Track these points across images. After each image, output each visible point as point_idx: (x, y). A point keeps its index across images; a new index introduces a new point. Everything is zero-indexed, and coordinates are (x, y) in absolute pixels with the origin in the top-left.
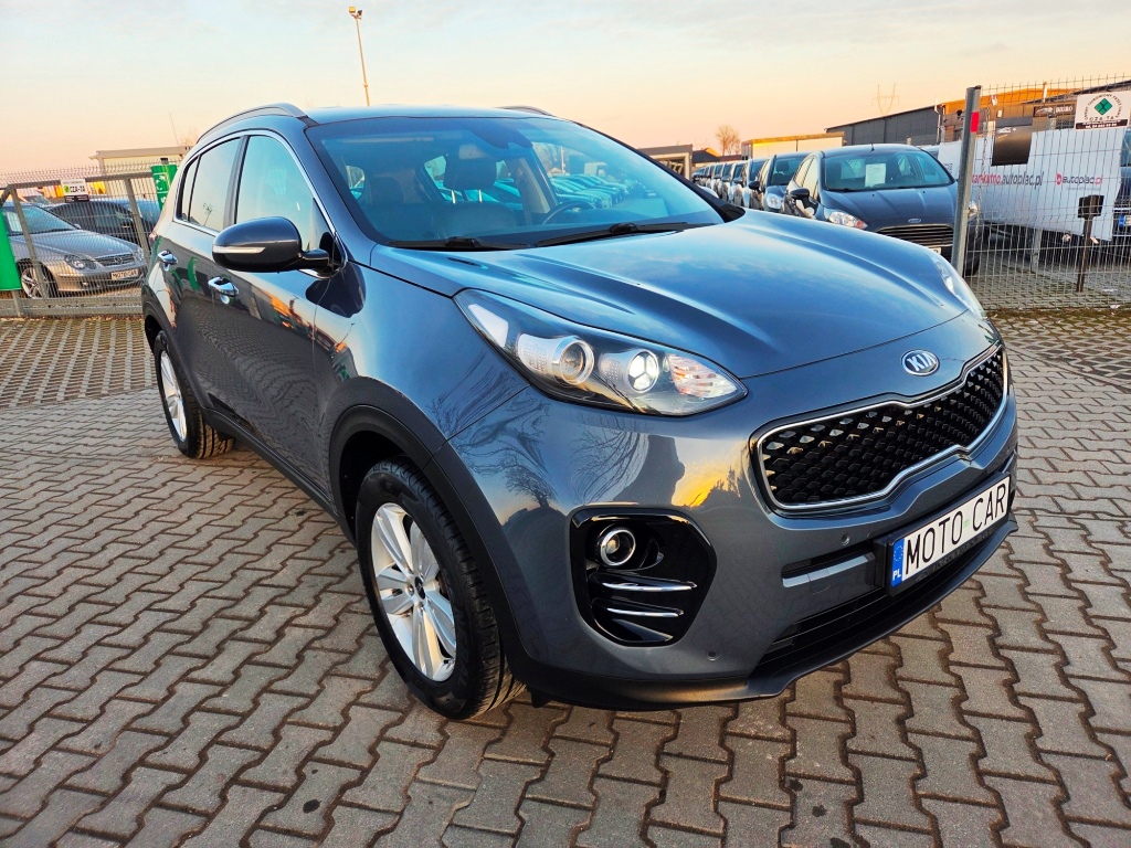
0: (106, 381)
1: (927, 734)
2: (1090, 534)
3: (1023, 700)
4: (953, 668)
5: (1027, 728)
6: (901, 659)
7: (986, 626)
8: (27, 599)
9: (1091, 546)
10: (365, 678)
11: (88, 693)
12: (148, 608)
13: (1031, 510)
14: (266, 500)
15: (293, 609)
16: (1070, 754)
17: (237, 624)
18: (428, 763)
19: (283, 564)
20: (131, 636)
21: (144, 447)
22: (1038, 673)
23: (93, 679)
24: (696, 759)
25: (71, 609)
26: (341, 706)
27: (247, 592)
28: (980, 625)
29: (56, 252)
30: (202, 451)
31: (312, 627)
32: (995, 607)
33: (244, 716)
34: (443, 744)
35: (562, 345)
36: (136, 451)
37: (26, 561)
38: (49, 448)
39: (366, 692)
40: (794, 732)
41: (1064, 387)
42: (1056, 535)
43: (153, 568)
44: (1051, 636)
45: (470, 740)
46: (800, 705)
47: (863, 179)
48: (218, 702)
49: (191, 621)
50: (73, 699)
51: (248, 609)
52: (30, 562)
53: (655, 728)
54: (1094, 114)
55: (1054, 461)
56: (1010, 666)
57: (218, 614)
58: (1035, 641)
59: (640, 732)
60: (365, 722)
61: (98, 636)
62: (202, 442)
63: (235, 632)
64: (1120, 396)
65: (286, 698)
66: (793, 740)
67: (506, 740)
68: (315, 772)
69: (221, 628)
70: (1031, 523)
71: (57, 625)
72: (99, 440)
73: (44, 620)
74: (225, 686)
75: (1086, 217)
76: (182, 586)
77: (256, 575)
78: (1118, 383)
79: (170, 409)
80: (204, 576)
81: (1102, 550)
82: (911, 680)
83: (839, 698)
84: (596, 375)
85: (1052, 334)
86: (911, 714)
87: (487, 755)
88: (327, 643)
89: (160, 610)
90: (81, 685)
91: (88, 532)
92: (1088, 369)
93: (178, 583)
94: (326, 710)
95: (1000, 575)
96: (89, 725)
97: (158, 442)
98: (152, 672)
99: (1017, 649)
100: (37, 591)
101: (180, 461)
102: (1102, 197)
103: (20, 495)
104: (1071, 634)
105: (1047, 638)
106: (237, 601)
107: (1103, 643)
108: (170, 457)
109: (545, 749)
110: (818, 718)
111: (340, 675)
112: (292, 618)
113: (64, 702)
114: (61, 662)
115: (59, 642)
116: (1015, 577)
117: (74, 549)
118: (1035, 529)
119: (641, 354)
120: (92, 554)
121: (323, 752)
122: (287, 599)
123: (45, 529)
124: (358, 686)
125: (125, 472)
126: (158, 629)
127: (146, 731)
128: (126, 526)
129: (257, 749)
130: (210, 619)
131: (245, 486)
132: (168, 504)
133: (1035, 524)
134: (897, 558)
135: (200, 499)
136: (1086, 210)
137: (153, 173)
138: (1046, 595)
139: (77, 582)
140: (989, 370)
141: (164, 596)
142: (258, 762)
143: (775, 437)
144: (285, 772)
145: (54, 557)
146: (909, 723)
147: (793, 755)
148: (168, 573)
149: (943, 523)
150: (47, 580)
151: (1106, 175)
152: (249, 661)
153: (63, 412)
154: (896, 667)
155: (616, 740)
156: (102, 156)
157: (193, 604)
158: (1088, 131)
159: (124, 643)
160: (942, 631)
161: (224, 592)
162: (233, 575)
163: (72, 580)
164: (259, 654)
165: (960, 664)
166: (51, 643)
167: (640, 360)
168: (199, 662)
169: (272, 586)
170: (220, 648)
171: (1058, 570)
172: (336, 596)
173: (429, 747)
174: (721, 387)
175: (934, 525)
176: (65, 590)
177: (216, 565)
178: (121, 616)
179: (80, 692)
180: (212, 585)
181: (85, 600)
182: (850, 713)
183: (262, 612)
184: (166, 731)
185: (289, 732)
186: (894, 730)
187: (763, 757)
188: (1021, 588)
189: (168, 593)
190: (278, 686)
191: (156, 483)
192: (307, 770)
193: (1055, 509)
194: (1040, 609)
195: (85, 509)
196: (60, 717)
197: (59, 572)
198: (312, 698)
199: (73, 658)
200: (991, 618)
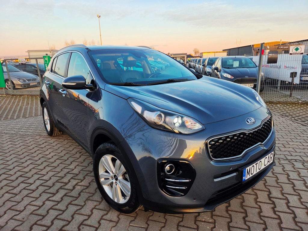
0: (28, 114)
1: (251, 222)
2: (295, 166)
3: (277, 213)
4: (258, 203)
5: (278, 221)
6: (244, 200)
7: (267, 191)
8: (5, 175)
9: (295, 169)
10: (97, 201)
11: (21, 203)
12: (38, 179)
13: (279, 158)
14: (71, 149)
15: (77, 180)
16: (290, 229)
17: (62, 184)
18: (114, 226)
19: (75, 167)
20: (33, 187)
21: (38, 133)
22: (281, 205)
23: (23, 199)
24: (188, 227)
25: (17, 178)
26: (91, 209)
27: (65, 175)
28: (265, 191)
29: (15, 77)
30: (54, 134)
31: (83, 186)
32: (269, 186)
33: (64, 211)
34: (118, 221)
35: (156, 114)
36: (35, 134)
37: (5, 164)
38: (12, 132)
39: (97, 205)
40: (215, 220)
41: (287, 124)
42: (286, 166)
43: (40, 167)
44: (284, 195)
45: (126, 220)
46: (217, 212)
47: (233, 65)
48: (56, 207)
49: (50, 183)
50: (17, 204)
51: (65, 180)
52: (6, 165)
53: (177, 218)
54: (294, 51)
55: (284, 145)
56: (274, 203)
57: (57, 181)
58: (280, 196)
59: (173, 219)
60: (97, 214)
61: (24, 187)
62: (54, 132)
63: (62, 187)
64: (302, 127)
65: (75, 206)
66: (215, 223)
67: (136, 220)
68: (83, 228)
69: (58, 185)
70: (279, 162)
71: (13, 183)
72: (25, 130)
73: (9, 182)
74: (59, 202)
75: (292, 78)
76: (47, 173)
77: (68, 170)
78: (301, 123)
79: (46, 123)
80: (53, 170)
81: (298, 170)
82: (247, 206)
83: (227, 211)
84: (165, 122)
85: (283, 109)
86: (247, 216)
87: (130, 225)
88: (87, 190)
89: (41, 180)
90: (19, 201)
91: (22, 157)
92: (293, 119)
93: (46, 172)
94: (86, 210)
95: (271, 177)
96: (21, 212)
97: (42, 131)
98: (39, 197)
99: (275, 198)
100: (8, 173)
101: (48, 137)
102: (297, 72)
103: (4, 145)
104: (290, 194)
105: (283, 195)
106: (63, 178)
107: (299, 197)
108: (45, 136)
109: (147, 223)
110: (221, 216)
111: (90, 200)
112: (77, 183)
113: (14, 206)
114: (14, 194)
115: (13, 188)
116: (275, 177)
117: (18, 161)
118: (280, 164)
119: (177, 117)
120: (23, 163)
121: (85, 222)
122: (76, 178)
123: (10, 155)
124: (95, 203)
125: (32, 140)
126: (41, 185)
127: (37, 215)
128: (33, 155)
129: (67, 221)
130: (55, 183)
131: (65, 145)
132: (44, 149)
133: (280, 162)
134: (244, 173)
135: (53, 148)
136: (292, 76)
137: (44, 57)
138: (283, 183)
139: (19, 171)
140: (268, 122)
141: (42, 176)
142: (67, 225)
143: (212, 141)
144: (75, 228)
145: (13, 163)
146: (246, 219)
147: (215, 227)
148: (44, 169)
149: (256, 164)
150: (11, 170)
151: (298, 67)
152: (65, 195)
153: (16, 122)
154: (243, 202)
155: (166, 221)
156: (29, 51)
157: (50, 178)
158: (293, 55)
159: (31, 189)
160: (255, 192)
161: (59, 175)
162: (62, 170)
163: (17, 170)
164: (68, 193)
165: (260, 202)
166: (11, 188)
167: (176, 119)
168: (52, 195)
169: (72, 174)
170: (57, 191)
171: (286, 176)
172: (89, 177)
173: (115, 222)
174: (198, 126)
175: (254, 165)
176: (15, 173)
177: (57, 167)
178: (30, 181)
179: (19, 202)
180: (56, 173)
181: (21, 176)
182: (230, 215)
183: (69, 181)
184: (42, 215)
185: (76, 216)
186: (242, 221)
187: (206, 227)
188: (276, 181)
189: (44, 175)
190: (73, 203)
191: (41, 143)
192: (81, 227)
193: (285, 158)
194: (281, 187)
195: (21, 150)
196: (13, 210)
197: (14, 168)
198: (83, 206)
199: (17, 193)
200: (268, 189)
